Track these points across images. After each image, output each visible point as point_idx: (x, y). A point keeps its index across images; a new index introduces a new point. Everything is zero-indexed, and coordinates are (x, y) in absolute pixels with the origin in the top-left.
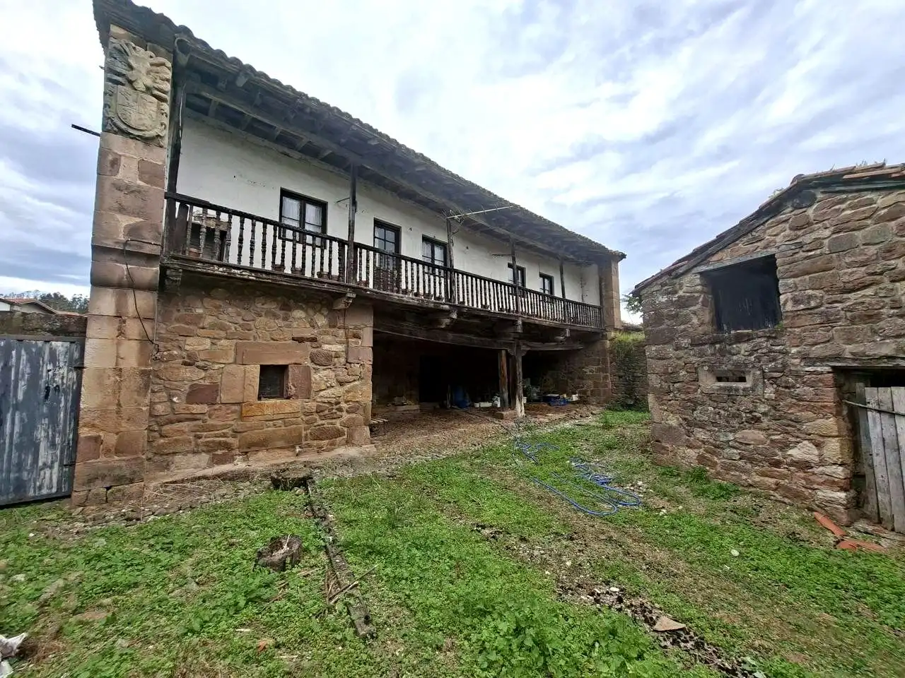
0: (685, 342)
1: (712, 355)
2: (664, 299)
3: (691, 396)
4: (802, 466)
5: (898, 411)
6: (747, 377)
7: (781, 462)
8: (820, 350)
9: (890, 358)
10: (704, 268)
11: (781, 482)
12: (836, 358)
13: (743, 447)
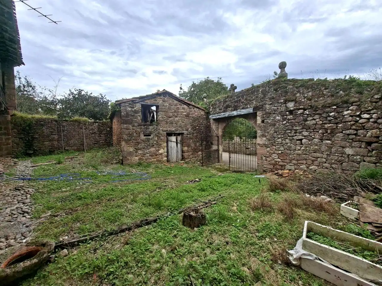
0: (136, 124)
1: (144, 129)
2: (129, 109)
3: (137, 141)
4: (161, 154)
5: (172, 140)
6: (151, 135)
7: (158, 154)
8: (165, 129)
9: (174, 131)
10: (143, 103)
11: (157, 159)
12: (167, 131)
13: (150, 153)
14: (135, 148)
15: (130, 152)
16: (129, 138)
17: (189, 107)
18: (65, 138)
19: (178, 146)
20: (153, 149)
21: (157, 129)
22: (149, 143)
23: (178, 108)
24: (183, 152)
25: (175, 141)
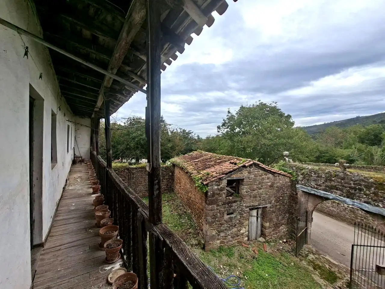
0: (220, 203)
1: (228, 207)
2: (216, 187)
3: (221, 222)
4: (242, 234)
5: (253, 215)
6: (234, 213)
7: (239, 235)
8: (248, 205)
9: (257, 206)
10: (229, 179)
11: (238, 240)
12: (250, 206)
13: (232, 234)
14: (218, 231)
15: (213, 235)
16: (213, 220)
17: (274, 175)
18: (134, 185)
19: (258, 220)
20: (235, 230)
21: (240, 205)
22: (232, 222)
23: (263, 178)
24: (262, 226)
25: (256, 215)
